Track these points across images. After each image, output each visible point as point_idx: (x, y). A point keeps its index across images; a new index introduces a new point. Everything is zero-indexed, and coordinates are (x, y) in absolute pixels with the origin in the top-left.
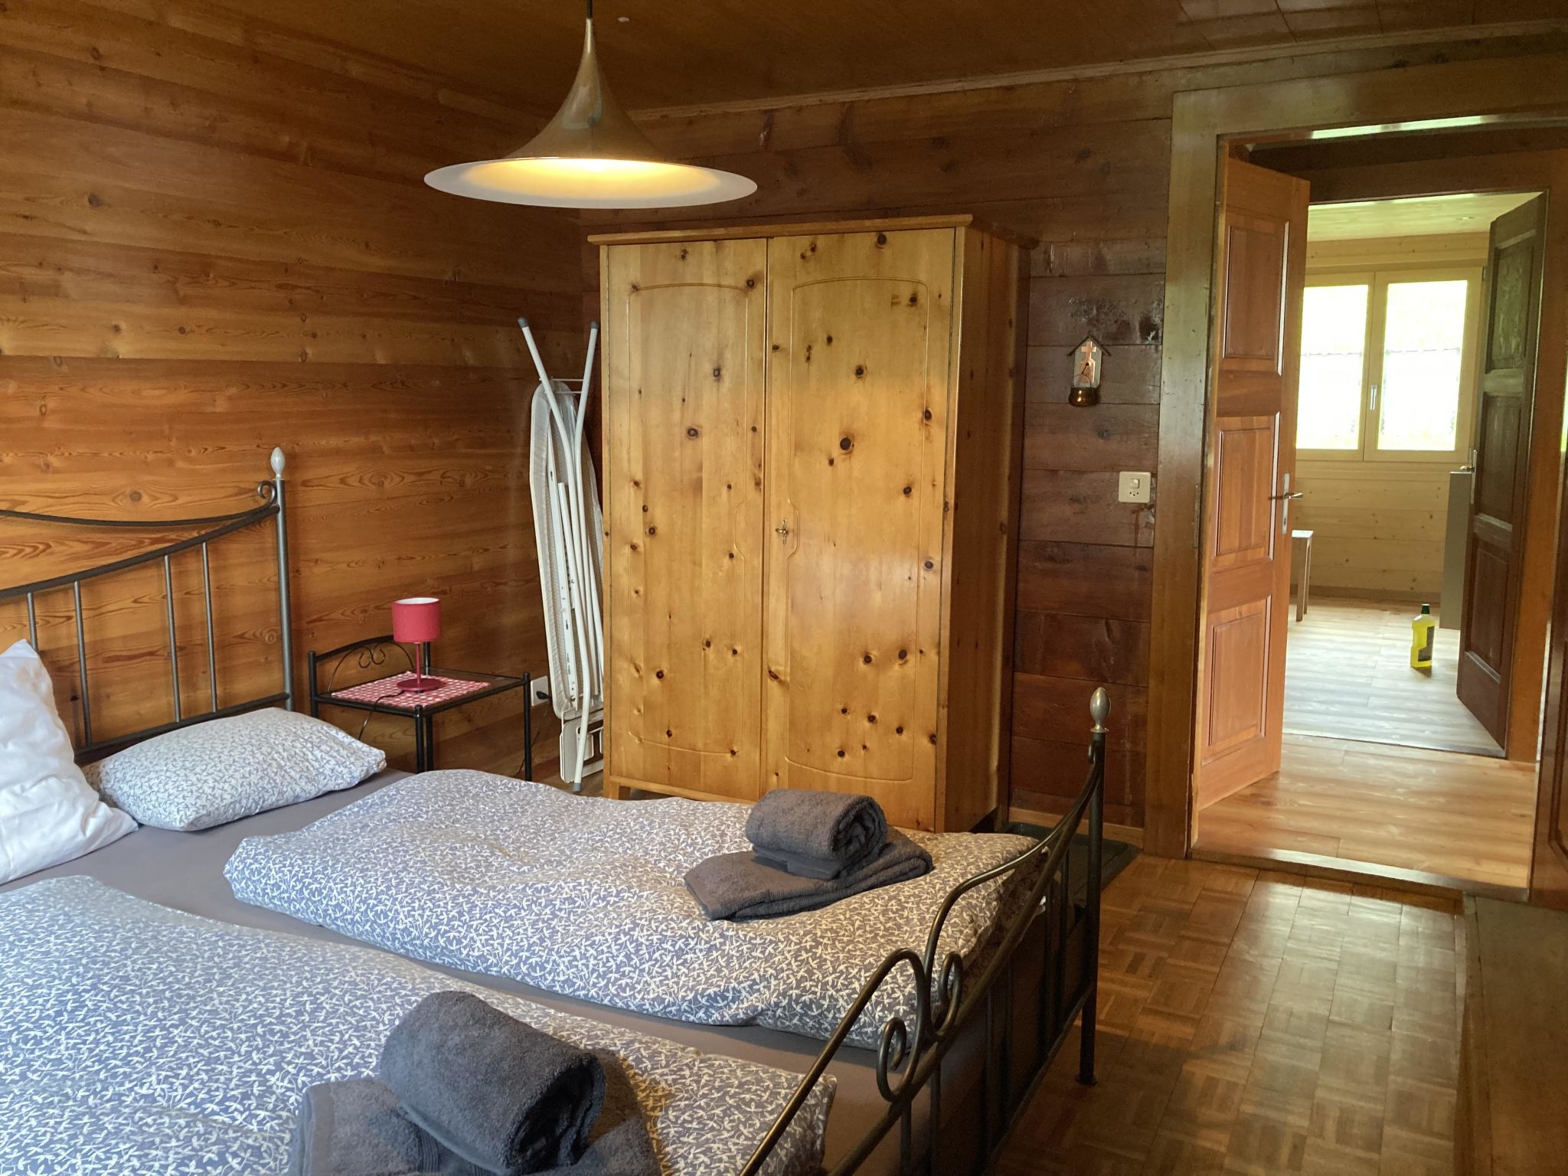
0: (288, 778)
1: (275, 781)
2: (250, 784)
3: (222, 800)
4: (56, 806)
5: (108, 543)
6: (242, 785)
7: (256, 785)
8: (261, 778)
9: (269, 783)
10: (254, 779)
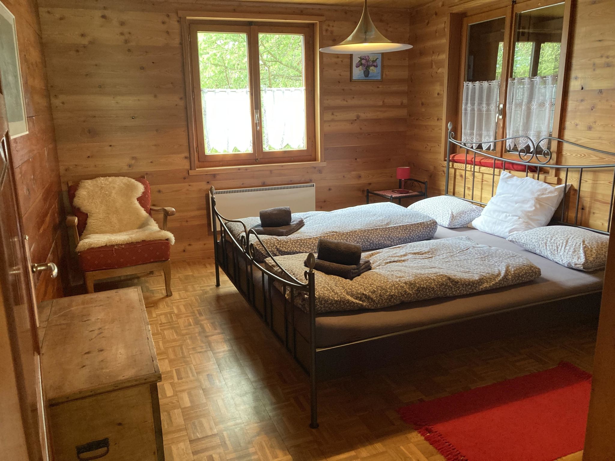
0: (545, 248)
1: (539, 246)
2: (531, 241)
3: (522, 240)
4: (510, 223)
5: (605, 159)
6: (529, 240)
7: (533, 243)
8: (536, 242)
9: (537, 245)
10: (534, 241)
